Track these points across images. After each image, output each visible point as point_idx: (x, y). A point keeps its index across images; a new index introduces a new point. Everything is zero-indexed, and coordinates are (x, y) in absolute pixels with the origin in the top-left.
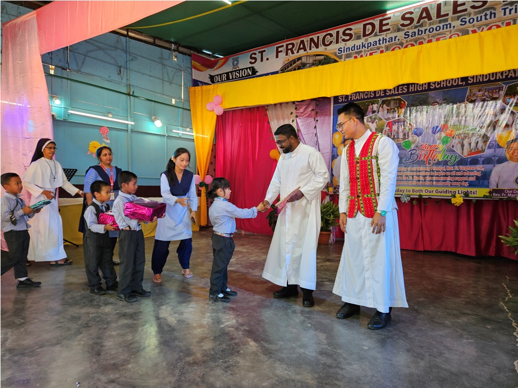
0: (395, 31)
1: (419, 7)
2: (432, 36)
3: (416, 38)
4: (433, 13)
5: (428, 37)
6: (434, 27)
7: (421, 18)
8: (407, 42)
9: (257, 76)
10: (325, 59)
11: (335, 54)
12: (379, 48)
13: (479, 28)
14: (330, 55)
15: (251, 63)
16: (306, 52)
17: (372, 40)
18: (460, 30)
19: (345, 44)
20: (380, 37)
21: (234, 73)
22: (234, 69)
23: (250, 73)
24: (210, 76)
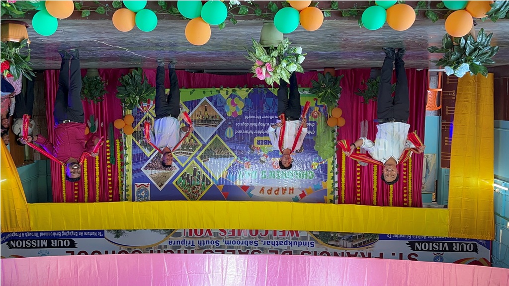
2: (238, 237)
3: (249, 239)
5: (240, 238)
8: (256, 239)
9: (408, 239)
10: (327, 240)
11: (317, 242)
12: (278, 238)
13: (208, 236)
14: (322, 242)
15: (416, 255)
16: (348, 251)
17: (284, 247)
18: (219, 237)
19: (307, 249)
20: (277, 247)
21: (441, 249)
22: (441, 253)
23: (416, 244)
24: (477, 252)
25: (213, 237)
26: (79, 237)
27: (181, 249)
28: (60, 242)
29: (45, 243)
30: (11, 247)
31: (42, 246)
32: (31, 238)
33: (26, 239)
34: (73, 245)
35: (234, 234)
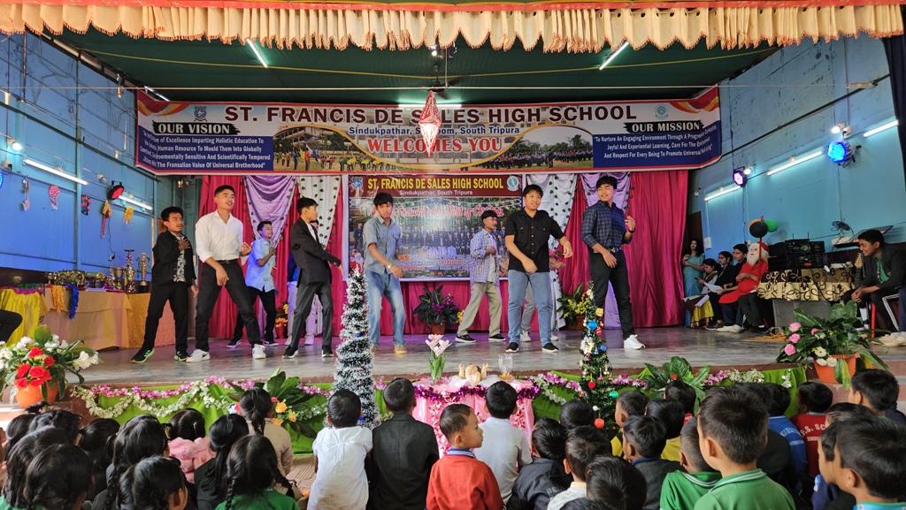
0: (407, 125)
2: (439, 137)
6: (441, 129)
9: (238, 137)
10: (335, 136)
11: (347, 133)
12: (393, 137)
13: (474, 139)
14: (341, 133)
15: (227, 118)
16: (310, 123)
17: (385, 127)
18: (461, 137)
19: (358, 125)
20: (393, 126)
21: (198, 126)
22: (197, 121)
23: (228, 132)
24: (154, 123)
25: (468, 138)
26: (621, 135)
27: (505, 123)
28: (643, 129)
29: (661, 128)
30: (699, 122)
31: (664, 125)
32: (676, 132)
33: (683, 132)
34: (629, 126)
35: (444, 141)
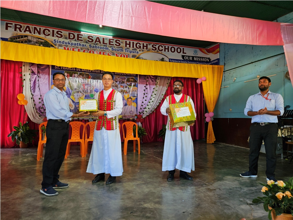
0: (85, 42)
1: (96, 36)
2: (101, 51)
3: (95, 49)
4: (101, 41)
5: (100, 50)
6: (102, 47)
7: (96, 41)
8: (90, 49)
10: (45, 42)
11: (52, 42)
13: (118, 54)
14: (48, 41)
16: (31, 34)
17: (73, 42)
18: (112, 52)
19: (58, 39)
20: (78, 42)
25: (115, 53)
26: (180, 60)
27: (132, 48)
28: (188, 59)
30: (209, 58)
31: (196, 58)
33: (203, 62)
34: (183, 57)
35: (103, 53)
